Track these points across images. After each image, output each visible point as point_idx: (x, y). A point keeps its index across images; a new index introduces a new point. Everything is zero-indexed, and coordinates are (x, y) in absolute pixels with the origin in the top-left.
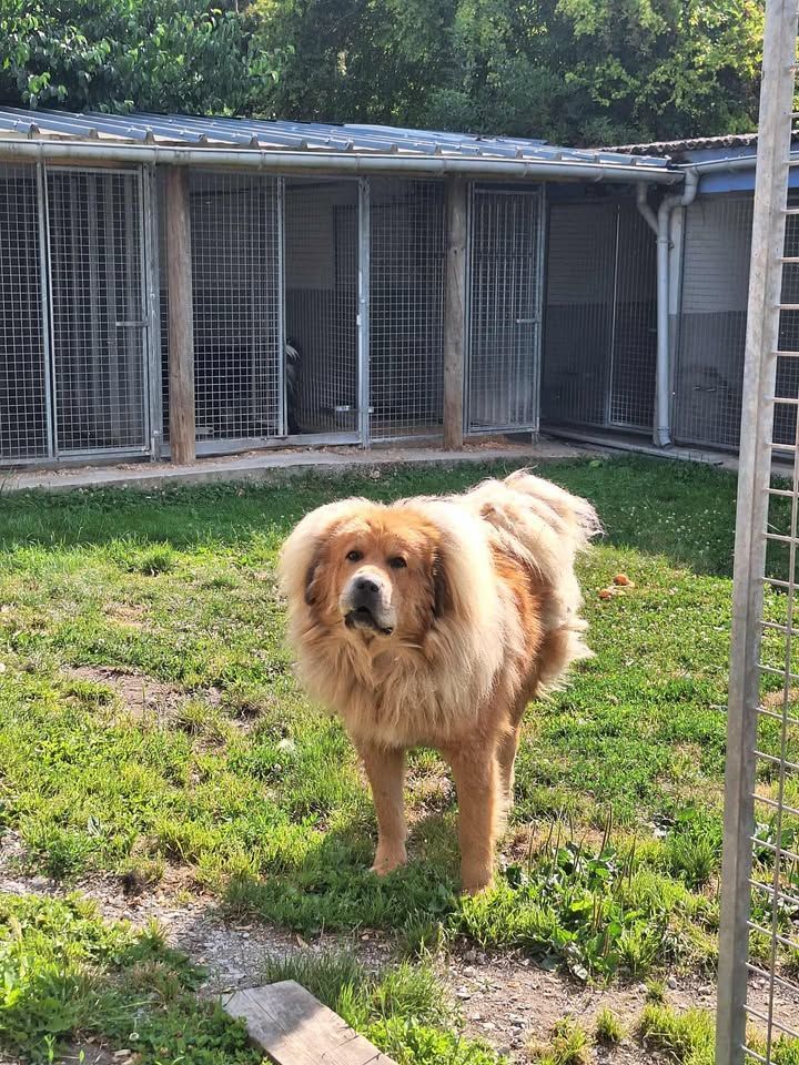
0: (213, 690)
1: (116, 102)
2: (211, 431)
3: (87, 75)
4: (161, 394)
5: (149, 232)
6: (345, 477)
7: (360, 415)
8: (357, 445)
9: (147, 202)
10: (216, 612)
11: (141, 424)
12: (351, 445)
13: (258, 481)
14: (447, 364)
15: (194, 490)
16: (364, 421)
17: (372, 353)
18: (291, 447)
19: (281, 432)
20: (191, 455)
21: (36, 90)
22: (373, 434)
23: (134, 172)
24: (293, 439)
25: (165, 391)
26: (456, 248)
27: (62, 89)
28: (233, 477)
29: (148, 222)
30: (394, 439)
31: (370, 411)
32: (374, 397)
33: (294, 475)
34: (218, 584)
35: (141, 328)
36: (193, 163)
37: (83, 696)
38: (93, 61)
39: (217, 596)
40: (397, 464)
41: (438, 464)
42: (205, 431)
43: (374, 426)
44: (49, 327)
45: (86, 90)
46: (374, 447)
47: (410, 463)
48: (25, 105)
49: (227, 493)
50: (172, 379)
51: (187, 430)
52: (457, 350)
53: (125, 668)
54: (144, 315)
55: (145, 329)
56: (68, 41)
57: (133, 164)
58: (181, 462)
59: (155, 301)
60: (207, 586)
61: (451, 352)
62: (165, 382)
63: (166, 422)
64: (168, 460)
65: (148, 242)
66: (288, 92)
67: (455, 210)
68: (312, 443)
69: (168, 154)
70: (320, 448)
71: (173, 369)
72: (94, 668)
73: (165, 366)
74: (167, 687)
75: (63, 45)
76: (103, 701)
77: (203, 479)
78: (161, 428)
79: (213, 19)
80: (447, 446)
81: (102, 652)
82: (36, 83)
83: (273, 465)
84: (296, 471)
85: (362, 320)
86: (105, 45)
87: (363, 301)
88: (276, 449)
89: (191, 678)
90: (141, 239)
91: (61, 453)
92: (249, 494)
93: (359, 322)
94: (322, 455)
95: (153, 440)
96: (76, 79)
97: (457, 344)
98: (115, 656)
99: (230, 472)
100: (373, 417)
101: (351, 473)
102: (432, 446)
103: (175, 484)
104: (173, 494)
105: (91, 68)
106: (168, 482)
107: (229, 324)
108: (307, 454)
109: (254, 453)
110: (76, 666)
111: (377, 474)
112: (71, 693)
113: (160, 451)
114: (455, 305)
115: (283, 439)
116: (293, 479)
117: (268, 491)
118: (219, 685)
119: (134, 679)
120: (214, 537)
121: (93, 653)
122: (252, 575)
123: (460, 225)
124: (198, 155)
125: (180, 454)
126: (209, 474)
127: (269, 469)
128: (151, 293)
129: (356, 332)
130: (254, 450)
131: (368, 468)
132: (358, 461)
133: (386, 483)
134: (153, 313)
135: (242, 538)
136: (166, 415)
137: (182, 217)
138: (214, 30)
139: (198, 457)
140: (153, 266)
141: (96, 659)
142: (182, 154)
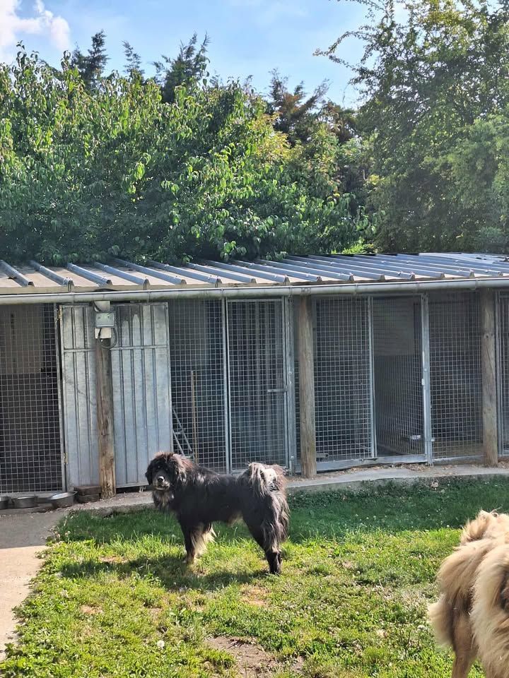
0: (300, 659)
1: (276, 253)
2: (327, 456)
3: (258, 239)
4: (295, 433)
5: (288, 334)
6: (414, 486)
7: (426, 443)
8: (424, 463)
9: (287, 315)
10: (312, 596)
11: (283, 452)
12: (420, 463)
13: (356, 490)
14: (485, 409)
15: (314, 496)
16: (428, 448)
17: (433, 403)
18: (379, 465)
19: (373, 455)
20: (313, 471)
21: (228, 251)
22: (435, 455)
23: (280, 300)
24: (381, 459)
25: (298, 431)
26: (488, 334)
27: (243, 249)
28: (339, 487)
29: (288, 329)
30: (450, 459)
31: (433, 440)
32: (435, 431)
33: (380, 486)
34: (318, 571)
35: (283, 393)
36: (313, 294)
37: (215, 661)
38: (263, 231)
39: (315, 581)
40: (450, 477)
41: (480, 477)
42: (323, 455)
43: (436, 450)
44: (228, 395)
45: (258, 248)
46: (436, 464)
47: (460, 477)
48: (222, 260)
49: (335, 498)
50: (302, 424)
51: (311, 456)
52: (491, 399)
53: (245, 638)
54: (285, 385)
55: (285, 393)
56: (248, 220)
57: (279, 296)
58: (307, 477)
59: (291, 375)
60: (310, 572)
61: (486, 401)
62: (298, 425)
63: (298, 451)
64: (299, 474)
65: (288, 340)
66: (388, 231)
67: (486, 310)
68: (394, 462)
69: (298, 290)
70: (399, 465)
71: (302, 417)
72: (227, 637)
73: (298, 416)
74: (269, 655)
75: (245, 223)
76: (226, 666)
77: (320, 489)
78: (296, 454)
79: (335, 200)
80: (487, 463)
81: (234, 625)
82: (228, 247)
83: (366, 479)
84: (381, 483)
85: (425, 382)
86: (270, 220)
87: (425, 370)
88: (369, 466)
89: (286, 649)
90: (284, 339)
91: (234, 471)
92: (349, 499)
93: (423, 383)
94: (400, 470)
95: (290, 462)
96: (253, 241)
97: (491, 396)
98: (242, 628)
99: (337, 484)
100: (434, 444)
101: (418, 484)
102: (477, 463)
103: (302, 493)
104: (300, 499)
105: (261, 235)
106: (298, 490)
107: (338, 388)
108: (390, 470)
109: (355, 469)
110: (216, 636)
111: (436, 485)
112: (208, 659)
113: (295, 470)
114: (488, 370)
115: (375, 460)
116: (379, 488)
117: (363, 496)
118: (303, 655)
119: (250, 647)
120: (320, 534)
121: (228, 626)
122: (341, 564)
123: (489, 319)
124: (315, 289)
125: (307, 471)
126: (324, 486)
127: (363, 481)
128: (289, 371)
129: (422, 389)
130: (355, 467)
131: (430, 480)
132: (423, 476)
133: (443, 491)
134: (290, 383)
135: (338, 535)
136: (298, 446)
137: (308, 326)
138: (335, 205)
139: (318, 472)
140: (290, 355)
141: (229, 631)
142: (306, 290)
